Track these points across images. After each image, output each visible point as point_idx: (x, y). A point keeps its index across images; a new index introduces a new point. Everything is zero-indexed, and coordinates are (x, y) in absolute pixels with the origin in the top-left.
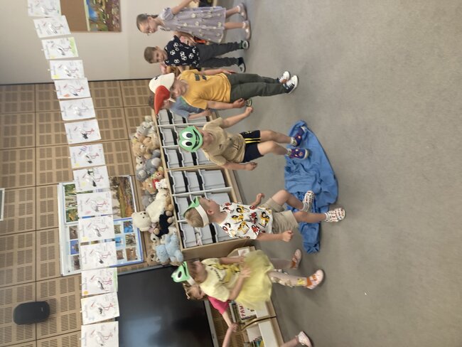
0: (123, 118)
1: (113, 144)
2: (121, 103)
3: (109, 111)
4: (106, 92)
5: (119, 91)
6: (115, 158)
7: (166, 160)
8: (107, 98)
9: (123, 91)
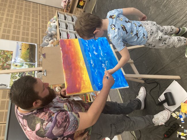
0: (38, 19)
1: (30, 29)
2: (39, 12)
3: (31, 15)
4: (31, 6)
5: (39, 8)
6: (30, 34)
7: (60, 35)
8: (31, 9)
9: (41, 8)
